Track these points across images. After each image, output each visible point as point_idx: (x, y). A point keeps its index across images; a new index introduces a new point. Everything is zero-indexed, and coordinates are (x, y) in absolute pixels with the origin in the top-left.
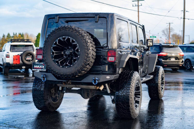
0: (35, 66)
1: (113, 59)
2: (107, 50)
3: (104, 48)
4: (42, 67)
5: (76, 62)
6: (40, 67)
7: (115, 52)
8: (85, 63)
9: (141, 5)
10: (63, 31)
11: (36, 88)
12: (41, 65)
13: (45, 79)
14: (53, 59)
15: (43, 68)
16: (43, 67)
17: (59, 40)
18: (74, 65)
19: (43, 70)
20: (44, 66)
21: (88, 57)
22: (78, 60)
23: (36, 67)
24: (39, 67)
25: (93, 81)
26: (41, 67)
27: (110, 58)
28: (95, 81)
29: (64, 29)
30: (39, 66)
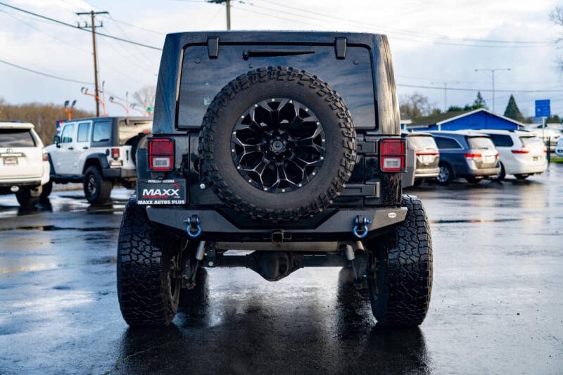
0: (145, 191)
1: (397, 162)
2: (378, 139)
3: (368, 133)
4: (171, 192)
5: (314, 174)
6: (163, 192)
7: (401, 142)
8: (341, 175)
9: (102, 26)
10: (272, 82)
11: (134, 258)
12: (168, 186)
13: (197, 228)
14: (239, 168)
15: (175, 195)
16: (175, 192)
17: (257, 110)
18: (307, 183)
19: (173, 202)
20: (177, 190)
21: (350, 158)
22: (320, 167)
23: (148, 194)
24: (160, 194)
25: (356, 227)
26: (167, 192)
27: (386, 160)
28: (361, 226)
29: (275, 76)
30: (159, 190)
